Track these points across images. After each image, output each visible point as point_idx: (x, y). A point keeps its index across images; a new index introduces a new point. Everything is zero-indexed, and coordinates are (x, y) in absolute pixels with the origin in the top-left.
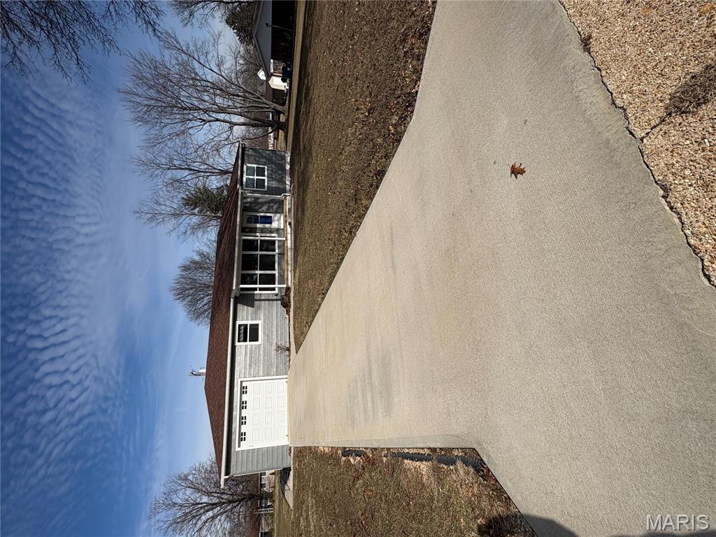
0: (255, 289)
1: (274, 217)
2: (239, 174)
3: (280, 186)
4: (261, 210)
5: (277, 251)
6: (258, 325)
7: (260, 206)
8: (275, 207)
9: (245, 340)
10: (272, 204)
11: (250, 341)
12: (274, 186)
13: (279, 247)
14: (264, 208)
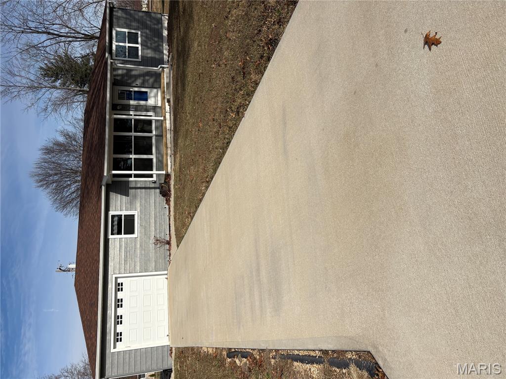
0: (130, 176)
1: (151, 92)
2: (107, 41)
3: (157, 56)
4: (134, 85)
5: (154, 133)
6: (133, 216)
7: (133, 79)
8: (151, 80)
9: (119, 233)
10: (147, 78)
11: (124, 234)
12: (149, 55)
13: (156, 128)
14: (139, 82)
